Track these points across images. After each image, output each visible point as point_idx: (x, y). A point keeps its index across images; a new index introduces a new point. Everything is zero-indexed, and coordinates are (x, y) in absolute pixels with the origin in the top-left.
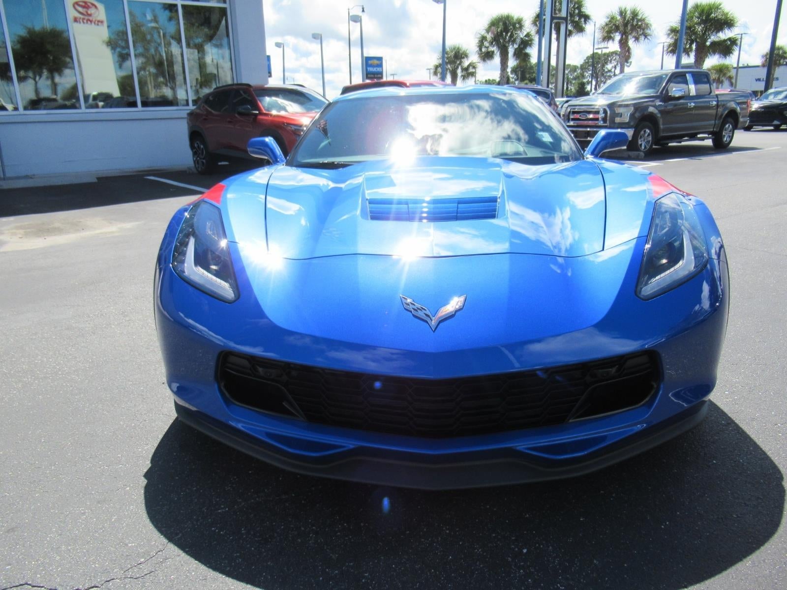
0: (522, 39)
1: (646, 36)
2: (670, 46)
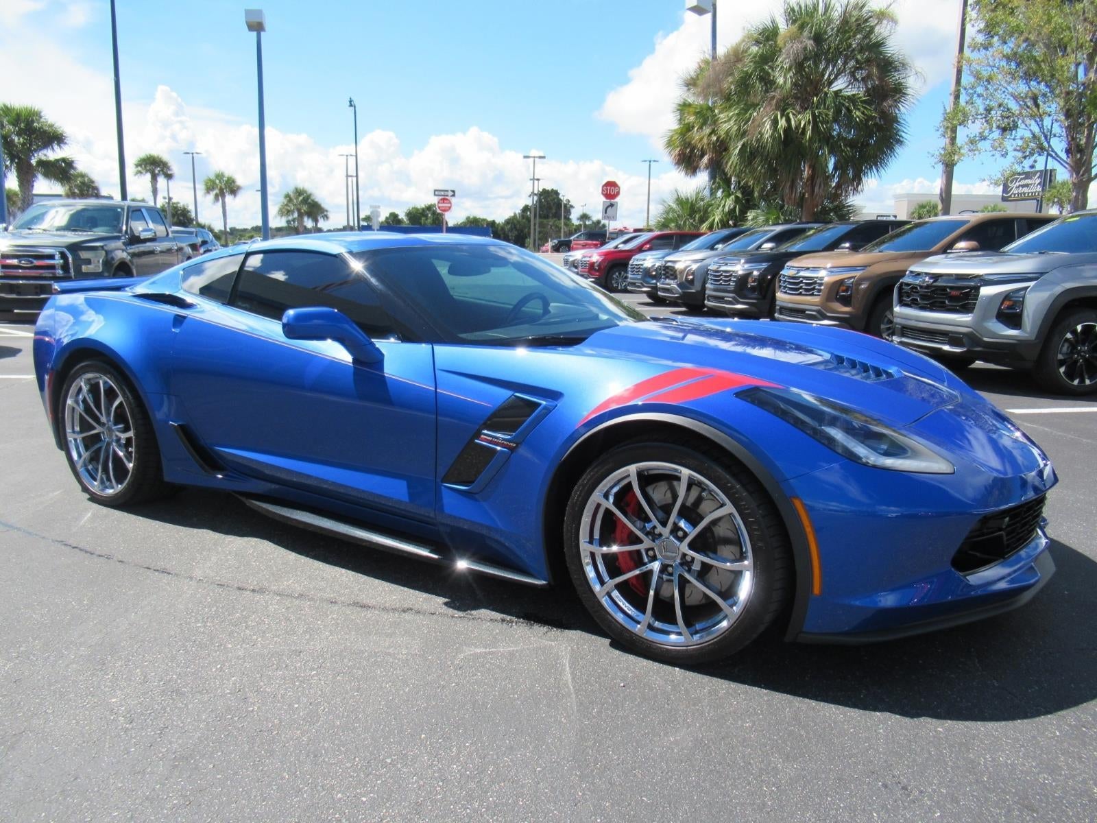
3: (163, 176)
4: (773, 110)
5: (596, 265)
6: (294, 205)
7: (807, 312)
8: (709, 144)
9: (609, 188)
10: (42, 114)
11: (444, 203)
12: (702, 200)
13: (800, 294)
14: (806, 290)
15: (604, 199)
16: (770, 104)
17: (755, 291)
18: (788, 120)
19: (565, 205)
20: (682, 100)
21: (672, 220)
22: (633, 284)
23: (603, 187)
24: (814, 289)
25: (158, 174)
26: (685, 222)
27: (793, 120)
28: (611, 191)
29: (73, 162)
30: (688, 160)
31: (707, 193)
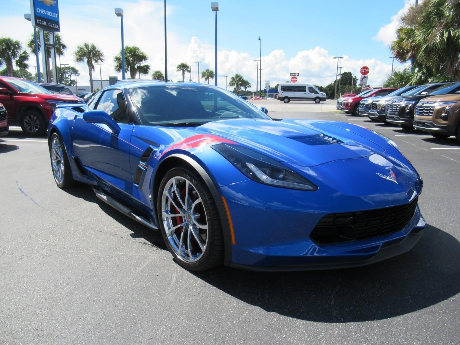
0: (21, 54)
1: (102, 60)
2: (117, 66)
3: (187, 71)
4: (442, 28)
5: (349, 104)
6: (235, 81)
7: (426, 124)
8: (411, 47)
9: (364, 70)
10: (139, 49)
11: (294, 79)
12: (408, 73)
13: (423, 115)
14: (426, 113)
15: (361, 75)
16: (440, 26)
17: (408, 114)
18: (449, 34)
19: (354, 79)
20: (400, 27)
21: (391, 84)
22: (361, 112)
23: (361, 69)
24: (430, 112)
25: (185, 71)
26: (398, 84)
27: (452, 32)
28: (365, 71)
29: (149, 66)
30: (401, 55)
31: (410, 70)
